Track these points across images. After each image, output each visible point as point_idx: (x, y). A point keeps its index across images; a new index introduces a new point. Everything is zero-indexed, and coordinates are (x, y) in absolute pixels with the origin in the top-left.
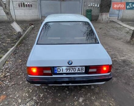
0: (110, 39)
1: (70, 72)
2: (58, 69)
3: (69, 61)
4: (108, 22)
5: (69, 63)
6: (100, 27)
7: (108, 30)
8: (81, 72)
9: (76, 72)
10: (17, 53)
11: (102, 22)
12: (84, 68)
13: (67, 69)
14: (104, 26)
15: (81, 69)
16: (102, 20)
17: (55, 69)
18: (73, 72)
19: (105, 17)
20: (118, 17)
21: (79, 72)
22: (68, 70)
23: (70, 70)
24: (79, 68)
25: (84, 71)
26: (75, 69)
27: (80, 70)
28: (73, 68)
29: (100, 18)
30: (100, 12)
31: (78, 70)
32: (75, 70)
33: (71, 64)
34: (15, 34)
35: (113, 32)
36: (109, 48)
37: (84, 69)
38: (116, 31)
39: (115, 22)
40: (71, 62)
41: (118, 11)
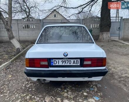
0: (114, 55)
1: (66, 64)
2: (54, 61)
3: (65, 53)
4: (110, 41)
5: (65, 55)
6: (102, 45)
7: (110, 47)
8: (76, 65)
9: (72, 64)
10: (10, 68)
11: (103, 41)
12: (79, 60)
13: (63, 61)
14: (105, 44)
15: (77, 62)
16: (103, 39)
17: (52, 61)
18: (68, 64)
19: (105, 36)
20: (119, 37)
21: (74, 64)
22: (64, 63)
23: (66, 62)
24: (74, 61)
25: (79, 64)
26: (70, 61)
27: (75, 63)
28: (69, 60)
29: (100, 37)
30: (100, 32)
31: (73, 63)
32: (70, 63)
33: (67, 56)
34: (14, 51)
35: (116, 49)
36: (115, 64)
37: (79, 62)
38: (119, 48)
39: (117, 41)
40: (66, 54)
41: (118, 31)
